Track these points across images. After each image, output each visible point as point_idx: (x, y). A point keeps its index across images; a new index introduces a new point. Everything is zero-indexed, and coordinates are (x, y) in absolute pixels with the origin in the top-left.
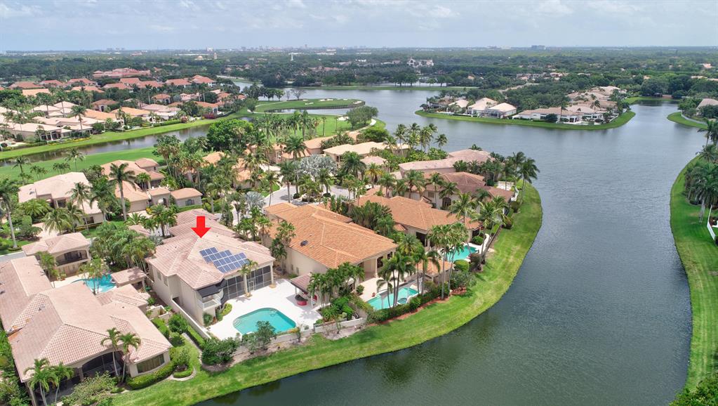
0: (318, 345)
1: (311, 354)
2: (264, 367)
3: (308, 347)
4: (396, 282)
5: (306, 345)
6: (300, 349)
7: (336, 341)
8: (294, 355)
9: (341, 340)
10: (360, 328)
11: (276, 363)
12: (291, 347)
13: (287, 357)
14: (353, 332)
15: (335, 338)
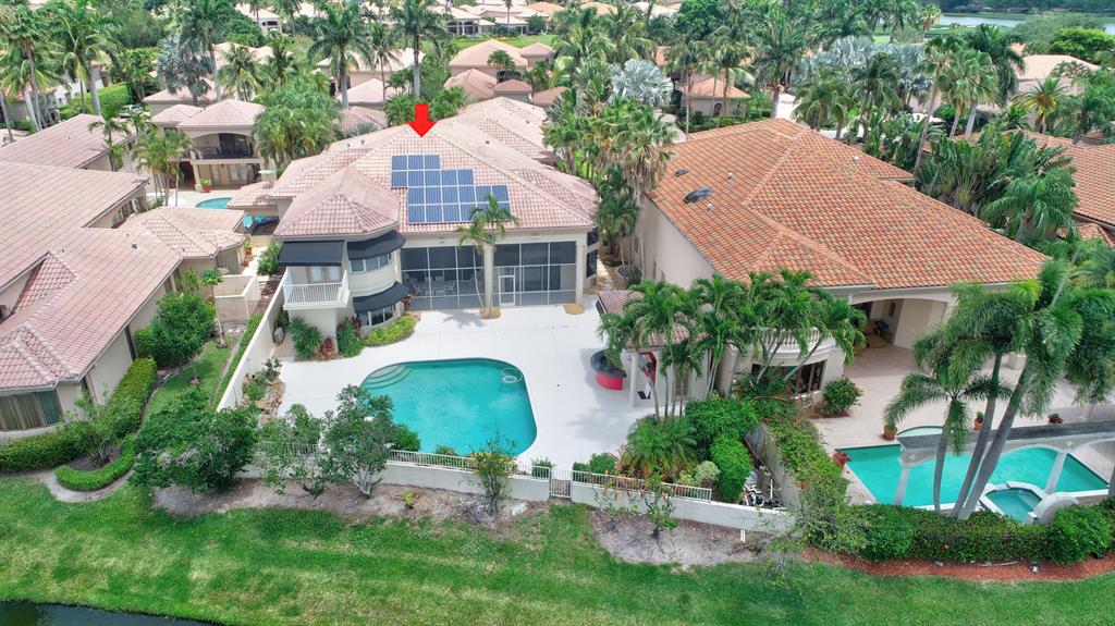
0: (546, 557)
1: (497, 584)
2: (307, 561)
3: (505, 549)
4: (1001, 406)
5: (507, 534)
6: (471, 546)
7: (626, 567)
8: (433, 559)
9: (648, 573)
10: (758, 551)
11: (354, 563)
12: (447, 523)
13: (407, 556)
14: (720, 556)
15: (632, 555)
